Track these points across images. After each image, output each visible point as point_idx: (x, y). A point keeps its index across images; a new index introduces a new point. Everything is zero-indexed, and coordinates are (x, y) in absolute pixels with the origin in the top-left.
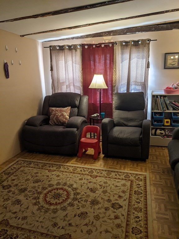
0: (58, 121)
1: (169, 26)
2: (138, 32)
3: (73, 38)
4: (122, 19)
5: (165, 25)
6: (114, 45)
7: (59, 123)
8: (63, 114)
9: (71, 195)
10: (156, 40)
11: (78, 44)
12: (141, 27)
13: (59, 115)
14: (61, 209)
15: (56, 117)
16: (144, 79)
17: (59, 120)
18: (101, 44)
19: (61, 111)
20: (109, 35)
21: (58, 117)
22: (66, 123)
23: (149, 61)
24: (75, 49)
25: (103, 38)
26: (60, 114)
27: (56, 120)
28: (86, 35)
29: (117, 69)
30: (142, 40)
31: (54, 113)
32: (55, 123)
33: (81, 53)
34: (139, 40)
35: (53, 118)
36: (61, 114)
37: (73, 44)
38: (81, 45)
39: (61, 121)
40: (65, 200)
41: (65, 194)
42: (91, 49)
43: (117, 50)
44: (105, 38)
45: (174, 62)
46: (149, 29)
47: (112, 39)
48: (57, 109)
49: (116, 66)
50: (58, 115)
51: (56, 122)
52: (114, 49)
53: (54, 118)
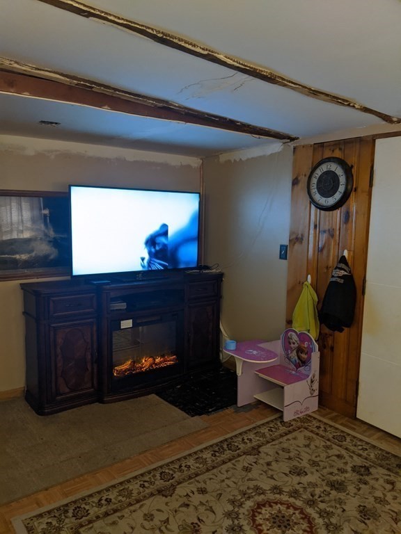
9: (250, 507)
14: (280, 493)
40: (267, 506)
41: (261, 516)
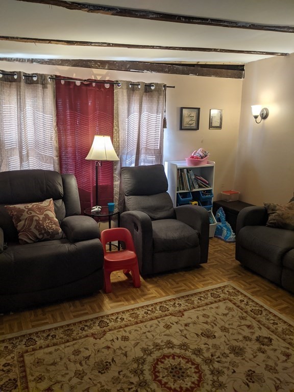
0: (43, 231)
1: (185, 69)
2: (146, 71)
3: (32, 61)
4: (160, 47)
5: (181, 67)
6: (115, 86)
7: (45, 235)
8: (48, 215)
10: (174, 87)
11: (48, 75)
12: (152, 64)
13: (41, 219)
15: (34, 223)
16: (159, 145)
17: (45, 229)
18: (91, 81)
19: (40, 209)
20: (102, 67)
21: (41, 222)
22: (58, 233)
23: (165, 118)
24: (43, 84)
25: (92, 71)
26: (41, 217)
27: (37, 229)
28: (61, 60)
29: (120, 128)
30: (157, 84)
31: (26, 215)
32: (35, 237)
33: (54, 92)
34: (152, 83)
35: (30, 226)
36: (43, 216)
37: (39, 73)
38: (54, 77)
39: (50, 231)
42: (71, 87)
43: (120, 96)
44: (95, 71)
45: (192, 120)
46: (161, 69)
47: (107, 75)
48: (30, 206)
49: (118, 122)
50: (39, 218)
51: (37, 233)
52: (115, 93)
53: (32, 227)
